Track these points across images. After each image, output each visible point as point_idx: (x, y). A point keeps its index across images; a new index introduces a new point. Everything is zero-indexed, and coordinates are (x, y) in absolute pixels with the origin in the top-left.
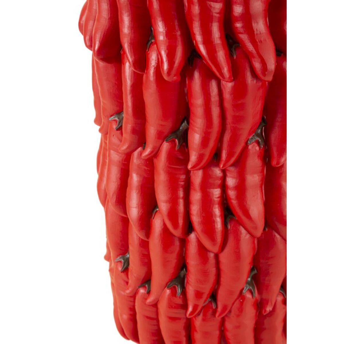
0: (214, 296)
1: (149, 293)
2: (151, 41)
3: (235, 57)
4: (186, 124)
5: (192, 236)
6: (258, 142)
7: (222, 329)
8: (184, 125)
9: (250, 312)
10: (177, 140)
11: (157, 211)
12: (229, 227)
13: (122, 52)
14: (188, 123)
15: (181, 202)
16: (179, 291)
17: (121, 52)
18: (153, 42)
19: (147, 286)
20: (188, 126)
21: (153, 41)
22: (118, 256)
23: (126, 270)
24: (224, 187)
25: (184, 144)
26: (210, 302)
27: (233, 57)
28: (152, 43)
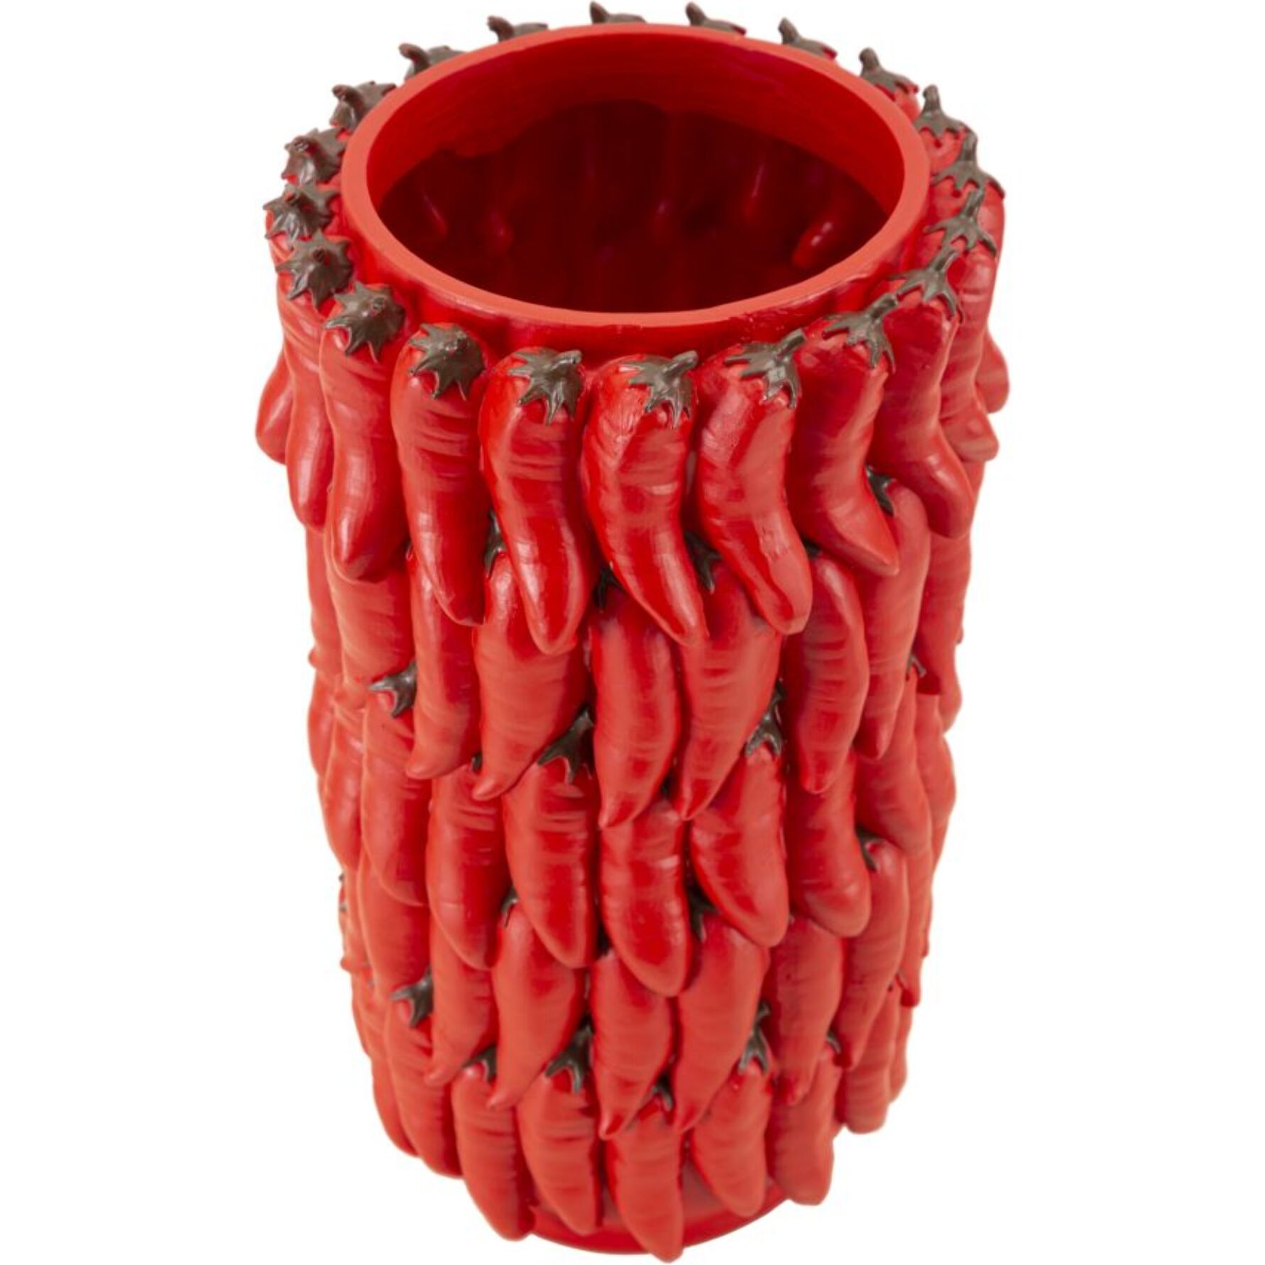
0: (665, 1080)
1: (493, 1079)
2: (494, 551)
3: (712, 588)
4: (589, 721)
5: (608, 960)
6: (769, 746)
7: (687, 1145)
8: (583, 721)
9: (757, 1104)
10: (567, 762)
11: (512, 907)
12: (704, 935)
13: (409, 557)
14: (593, 717)
15: (581, 892)
16: (577, 1079)
17: (407, 555)
18: (501, 553)
19: (485, 1063)
20: (592, 725)
21: (500, 550)
22: (395, 987)
23: (423, 1023)
24: (685, 847)
25: (585, 765)
26: (658, 1095)
27: (708, 590)
28: (497, 555)
